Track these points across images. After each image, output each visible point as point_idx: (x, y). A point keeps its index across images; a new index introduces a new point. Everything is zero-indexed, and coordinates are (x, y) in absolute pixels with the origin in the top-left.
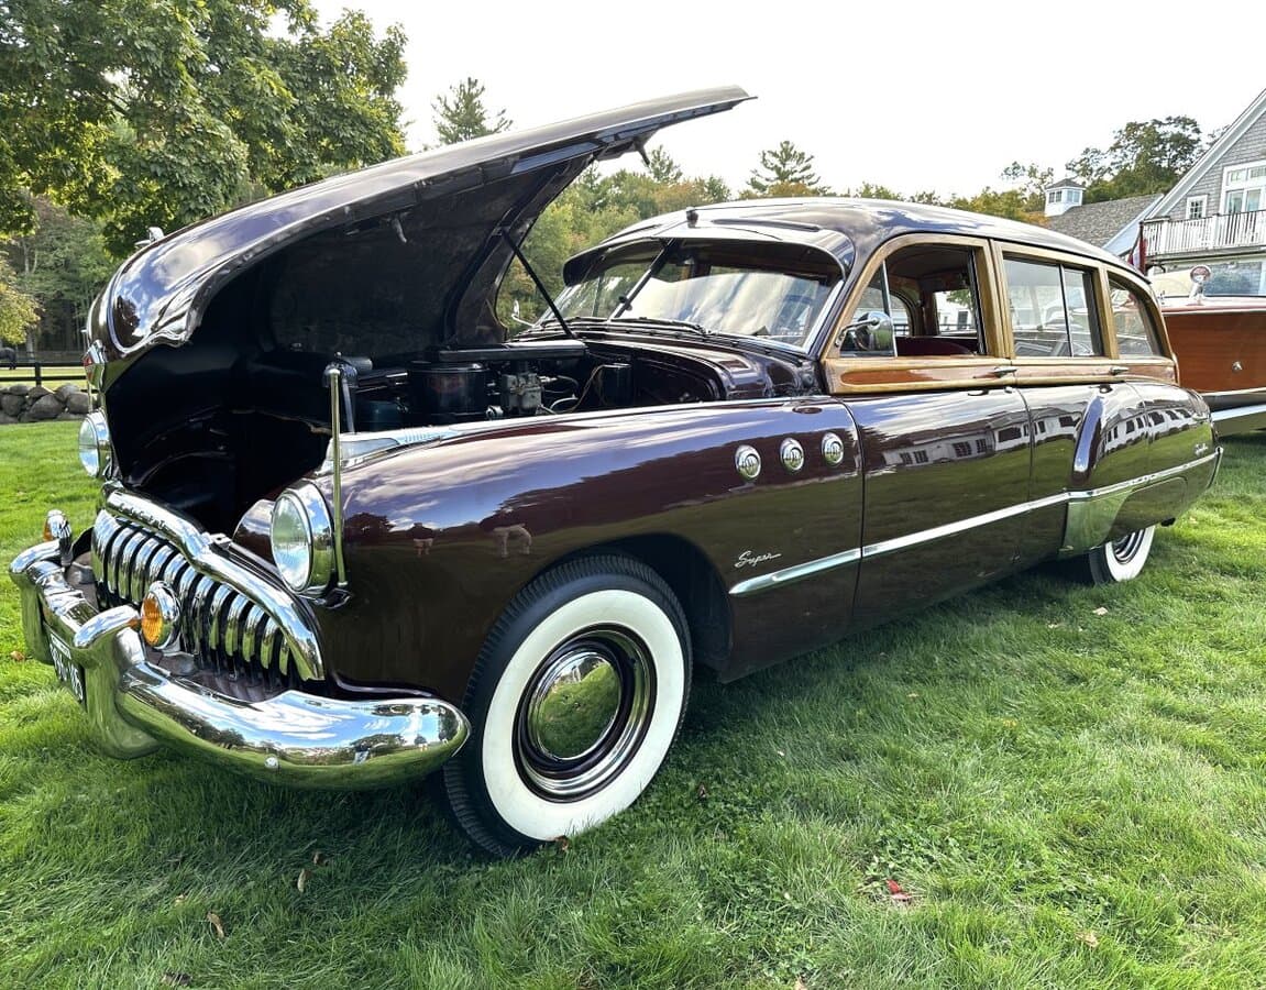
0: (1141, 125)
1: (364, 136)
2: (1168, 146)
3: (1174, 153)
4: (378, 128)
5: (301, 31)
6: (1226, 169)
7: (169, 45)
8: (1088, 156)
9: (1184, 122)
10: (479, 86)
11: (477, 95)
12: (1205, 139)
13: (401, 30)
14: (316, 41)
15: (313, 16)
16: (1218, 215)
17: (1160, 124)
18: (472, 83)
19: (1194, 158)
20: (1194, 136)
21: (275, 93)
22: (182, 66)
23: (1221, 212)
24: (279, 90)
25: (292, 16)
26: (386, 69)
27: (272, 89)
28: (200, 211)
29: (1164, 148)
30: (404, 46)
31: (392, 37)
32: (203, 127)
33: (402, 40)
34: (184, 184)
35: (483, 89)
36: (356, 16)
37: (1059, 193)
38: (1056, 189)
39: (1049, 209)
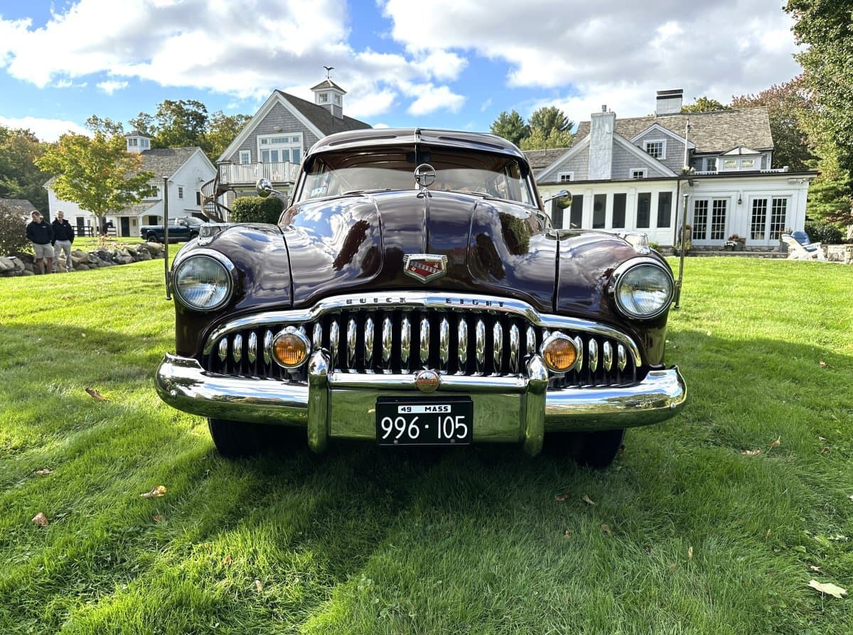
0: (174, 103)
2: (191, 118)
3: (195, 123)
6: (258, 137)
8: (142, 118)
9: (197, 104)
16: (261, 163)
17: (184, 103)
19: (206, 127)
29: (188, 118)
37: (135, 140)
38: (133, 137)
39: (130, 150)
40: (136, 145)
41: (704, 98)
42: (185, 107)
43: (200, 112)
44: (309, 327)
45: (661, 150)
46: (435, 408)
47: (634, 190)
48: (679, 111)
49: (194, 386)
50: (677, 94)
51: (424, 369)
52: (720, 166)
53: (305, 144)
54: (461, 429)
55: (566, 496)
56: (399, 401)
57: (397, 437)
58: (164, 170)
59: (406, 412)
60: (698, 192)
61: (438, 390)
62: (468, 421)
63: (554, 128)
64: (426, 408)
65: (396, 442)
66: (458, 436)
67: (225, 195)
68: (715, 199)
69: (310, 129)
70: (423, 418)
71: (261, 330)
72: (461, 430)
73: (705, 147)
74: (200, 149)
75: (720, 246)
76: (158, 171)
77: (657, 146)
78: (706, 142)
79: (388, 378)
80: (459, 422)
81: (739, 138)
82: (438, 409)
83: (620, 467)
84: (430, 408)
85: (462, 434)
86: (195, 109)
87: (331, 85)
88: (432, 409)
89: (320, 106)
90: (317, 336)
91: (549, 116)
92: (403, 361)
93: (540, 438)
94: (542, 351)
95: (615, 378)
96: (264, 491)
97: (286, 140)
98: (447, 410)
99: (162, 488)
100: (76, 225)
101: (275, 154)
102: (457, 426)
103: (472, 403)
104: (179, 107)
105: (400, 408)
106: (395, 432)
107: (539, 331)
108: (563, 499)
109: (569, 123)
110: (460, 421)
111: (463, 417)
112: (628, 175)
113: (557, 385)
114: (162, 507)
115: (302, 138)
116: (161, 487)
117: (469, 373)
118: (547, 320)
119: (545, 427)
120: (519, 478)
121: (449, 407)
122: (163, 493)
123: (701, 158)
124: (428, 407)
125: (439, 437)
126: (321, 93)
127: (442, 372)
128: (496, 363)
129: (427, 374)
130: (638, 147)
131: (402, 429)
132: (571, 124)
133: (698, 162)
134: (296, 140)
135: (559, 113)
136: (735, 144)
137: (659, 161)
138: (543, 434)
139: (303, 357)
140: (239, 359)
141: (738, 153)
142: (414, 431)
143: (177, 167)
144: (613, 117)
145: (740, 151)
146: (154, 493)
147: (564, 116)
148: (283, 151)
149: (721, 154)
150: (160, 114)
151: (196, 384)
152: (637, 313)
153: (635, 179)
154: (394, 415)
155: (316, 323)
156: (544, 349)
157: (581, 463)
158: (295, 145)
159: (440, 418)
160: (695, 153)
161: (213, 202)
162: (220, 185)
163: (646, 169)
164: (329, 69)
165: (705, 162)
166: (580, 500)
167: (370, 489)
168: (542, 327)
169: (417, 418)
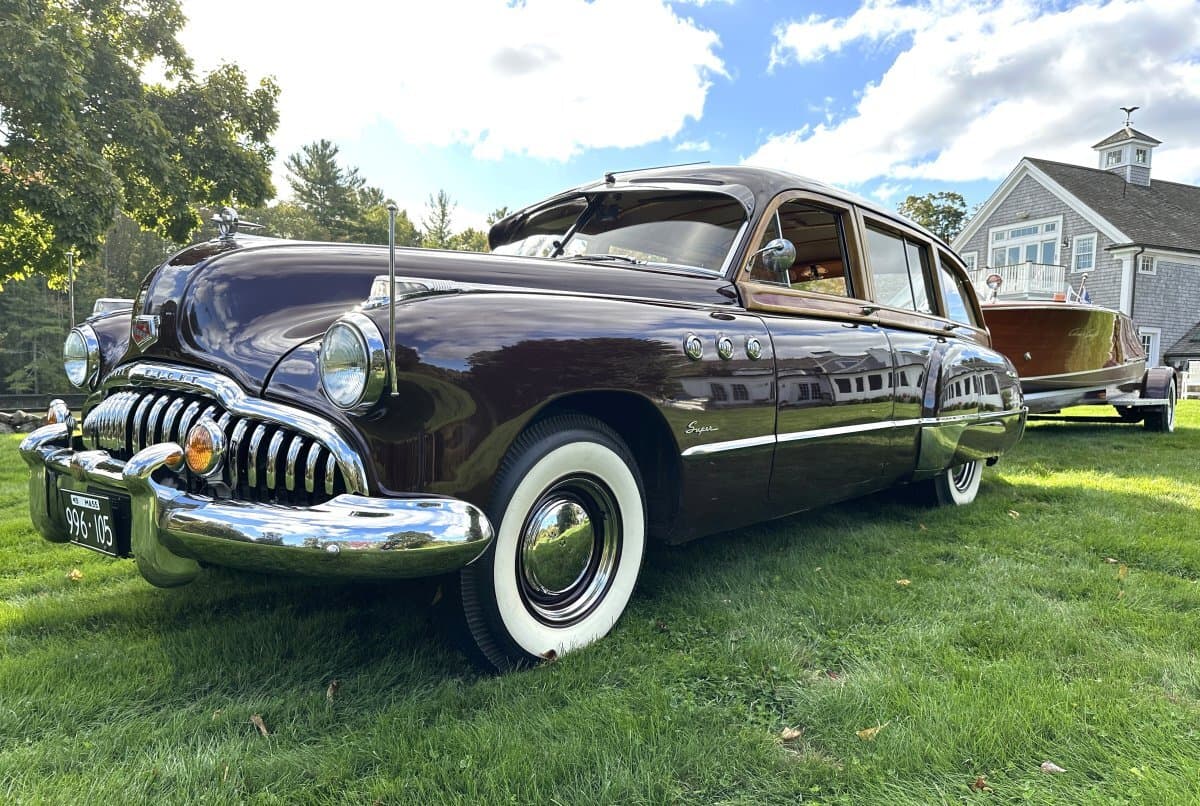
0: (919, 198)
1: (239, 176)
2: (941, 216)
3: (946, 223)
4: (253, 170)
5: (178, 79)
6: (991, 230)
7: (53, 81)
9: (953, 197)
10: (332, 147)
11: (331, 156)
12: (970, 212)
13: (274, 82)
14: (193, 88)
15: (189, 65)
16: (987, 268)
17: (934, 198)
18: (325, 145)
19: (962, 228)
20: (962, 210)
21: (156, 132)
22: (63, 101)
23: (989, 265)
24: (159, 129)
25: (169, 63)
26: (261, 116)
27: (152, 129)
28: (78, 239)
29: (937, 218)
30: (277, 97)
31: (266, 88)
32: (83, 160)
33: (275, 91)
34: (62, 214)
35: (336, 151)
36: (231, 67)
42: (934, 203)
43: (956, 206)
53: (1064, 232)
54: (108, 534)
57: (77, 534)
59: (76, 504)
64: (85, 501)
69: (1075, 209)
82: (92, 504)
85: (109, 540)
86: (950, 203)
87: (1131, 134)
88: (89, 503)
89: (1107, 172)
97: (1034, 230)
98: (97, 506)
101: (1015, 252)
102: (105, 529)
104: (928, 205)
105: (72, 497)
106: (74, 527)
110: (106, 523)
111: (107, 518)
115: (1061, 226)
121: (98, 503)
125: (98, 540)
126: (1112, 150)
131: (78, 525)
134: (1051, 228)
142: (84, 529)
148: (1028, 247)
158: (1050, 236)
159: (95, 516)
164: (1131, 110)
169: (83, 513)
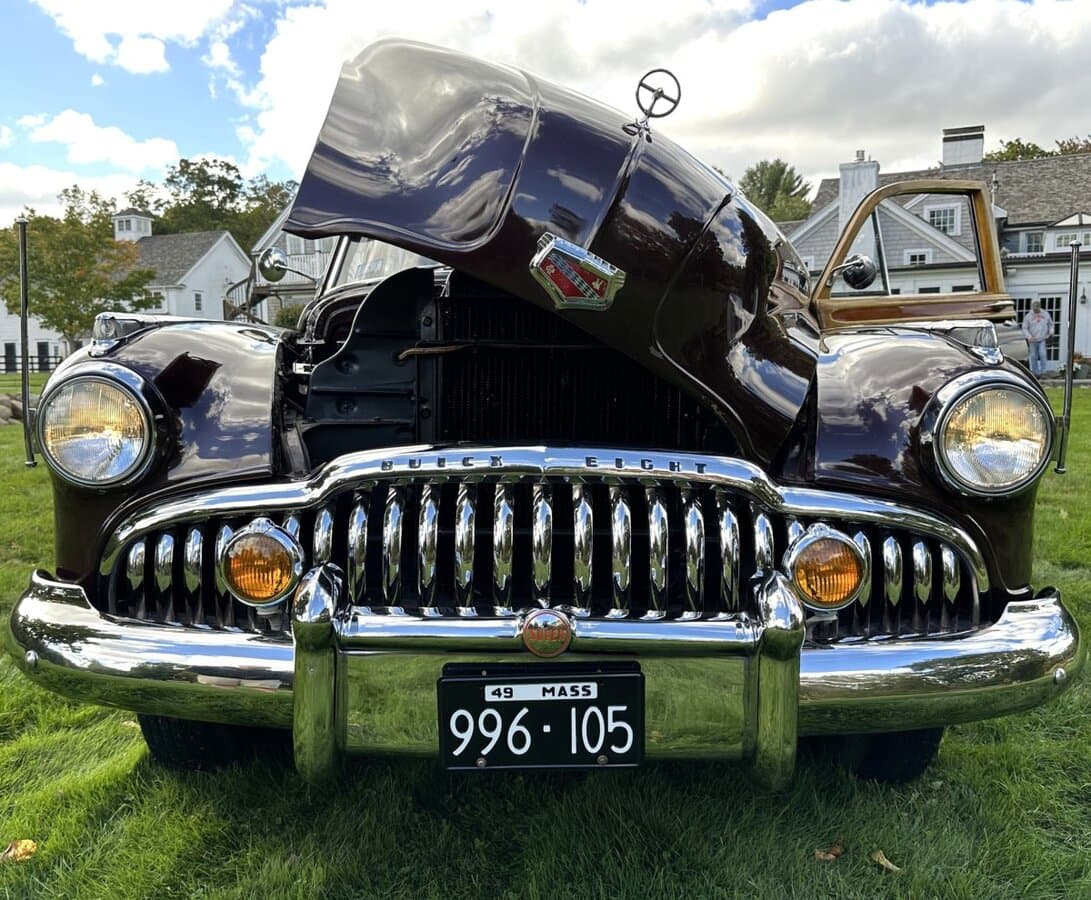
0: (193, 164)
2: (217, 187)
8: (143, 187)
9: (228, 167)
17: (209, 165)
20: (237, 182)
29: (213, 188)
37: (128, 222)
38: (124, 218)
39: (121, 236)
40: (129, 228)
41: (1017, 140)
42: (210, 171)
43: (230, 178)
44: (307, 517)
45: (952, 221)
46: (563, 689)
47: (912, 284)
48: (979, 160)
49: (87, 643)
50: (975, 133)
51: (541, 607)
52: (1050, 244)
54: (621, 732)
55: (838, 850)
56: (490, 673)
57: (485, 752)
58: (171, 268)
59: (502, 699)
60: (1015, 286)
61: (568, 650)
62: (635, 716)
63: (779, 192)
64: (545, 690)
65: (481, 762)
66: (614, 748)
67: (265, 302)
68: (1043, 297)
70: (538, 712)
71: (211, 525)
72: (618, 737)
73: (1024, 215)
74: (227, 234)
75: (1052, 372)
76: (163, 269)
77: (945, 214)
78: (1025, 207)
79: (466, 626)
80: (614, 720)
81: (1076, 201)
82: (569, 692)
83: (939, 783)
84: (552, 690)
85: (622, 744)
86: (223, 173)
88: (557, 691)
90: (322, 537)
91: (770, 174)
92: (498, 589)
93: (790, 750)
94: (788, 564)
95: (937, 617)
96: (232, 843)
98: (589, 693)
99: (28, 844)
100: (36, 355)
102: (612, 726)
103: (643, 678)
104: (201, 171)
105: (489, 690)
106: (479, 741)
107: (780, 522)
108: (832, 856)
109: (803, 183)
110: (617, 716)
111: (624, 708)
112: (902, 260)
113: (822, 636)
114: (19, 884)
116: (25, 842)
117: (635, 615)
118: (795, 498)
119: (799, 727)
120: (741, 813)
121: (593, 687)
122: (30, 853)
123: (1017, 232)
124: (548, 686)
125: (574, 751)
127: (576, 610)
128: (692, 589)
129: (544, 616)
130: (917, 215)
131: (495, 735)
132: (806, 186)
133: (1012, 239)
135: (788, 169)
136: (1071, 208)
137: (951, 237)
138: (794, 741)
139: (286, 581)
140: (167, 585)
141: (1077, 222)
142: (519, 740)
143: (193, 262)
144: (875, 169)
145: (1081, 219)
146: (11, 854)
147: (796, 173)
149: (1051, 226)
150: (171, 181)
151: (90, 639)
152: (979, 483)
153: (913, 266)
154: (477, 705)
155: (322, 509)
156: (792, 559)
157: (862, 775)
159: (574, 710)
160: (1006, 225)
161: (245, 314)
162: (255, 288)
163: (931, 250)
165: (1023, 237)
166: (867, 860)
167: (441, 839)
168: (787, 514)
169: (525, 711)
